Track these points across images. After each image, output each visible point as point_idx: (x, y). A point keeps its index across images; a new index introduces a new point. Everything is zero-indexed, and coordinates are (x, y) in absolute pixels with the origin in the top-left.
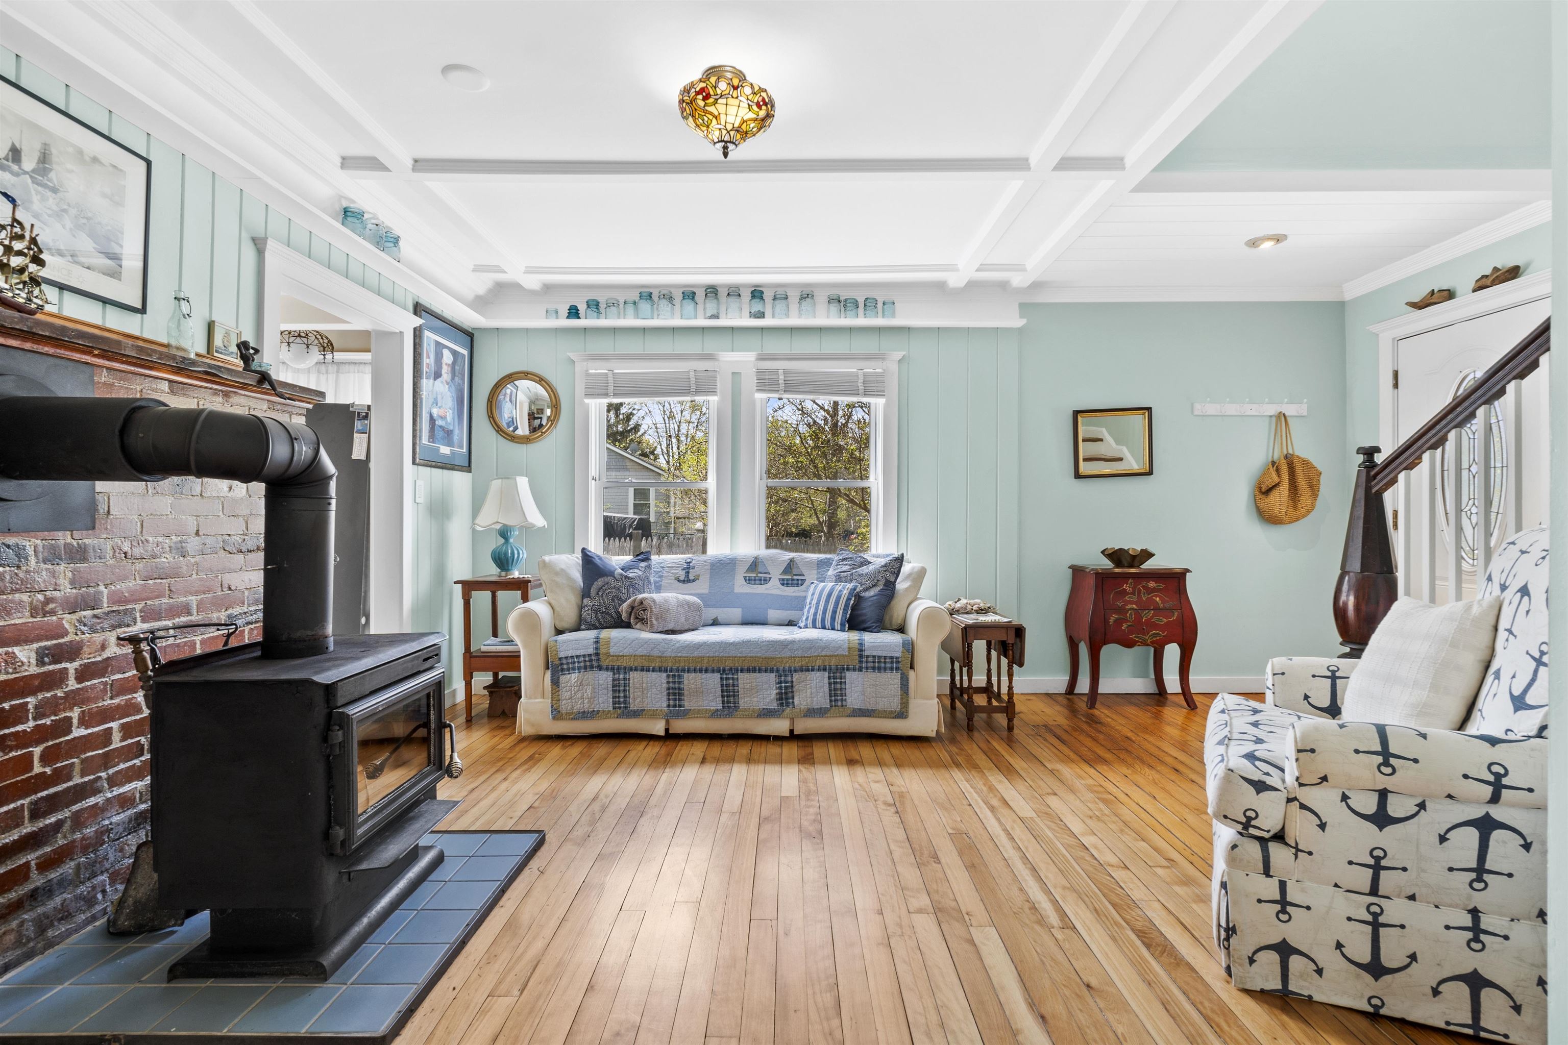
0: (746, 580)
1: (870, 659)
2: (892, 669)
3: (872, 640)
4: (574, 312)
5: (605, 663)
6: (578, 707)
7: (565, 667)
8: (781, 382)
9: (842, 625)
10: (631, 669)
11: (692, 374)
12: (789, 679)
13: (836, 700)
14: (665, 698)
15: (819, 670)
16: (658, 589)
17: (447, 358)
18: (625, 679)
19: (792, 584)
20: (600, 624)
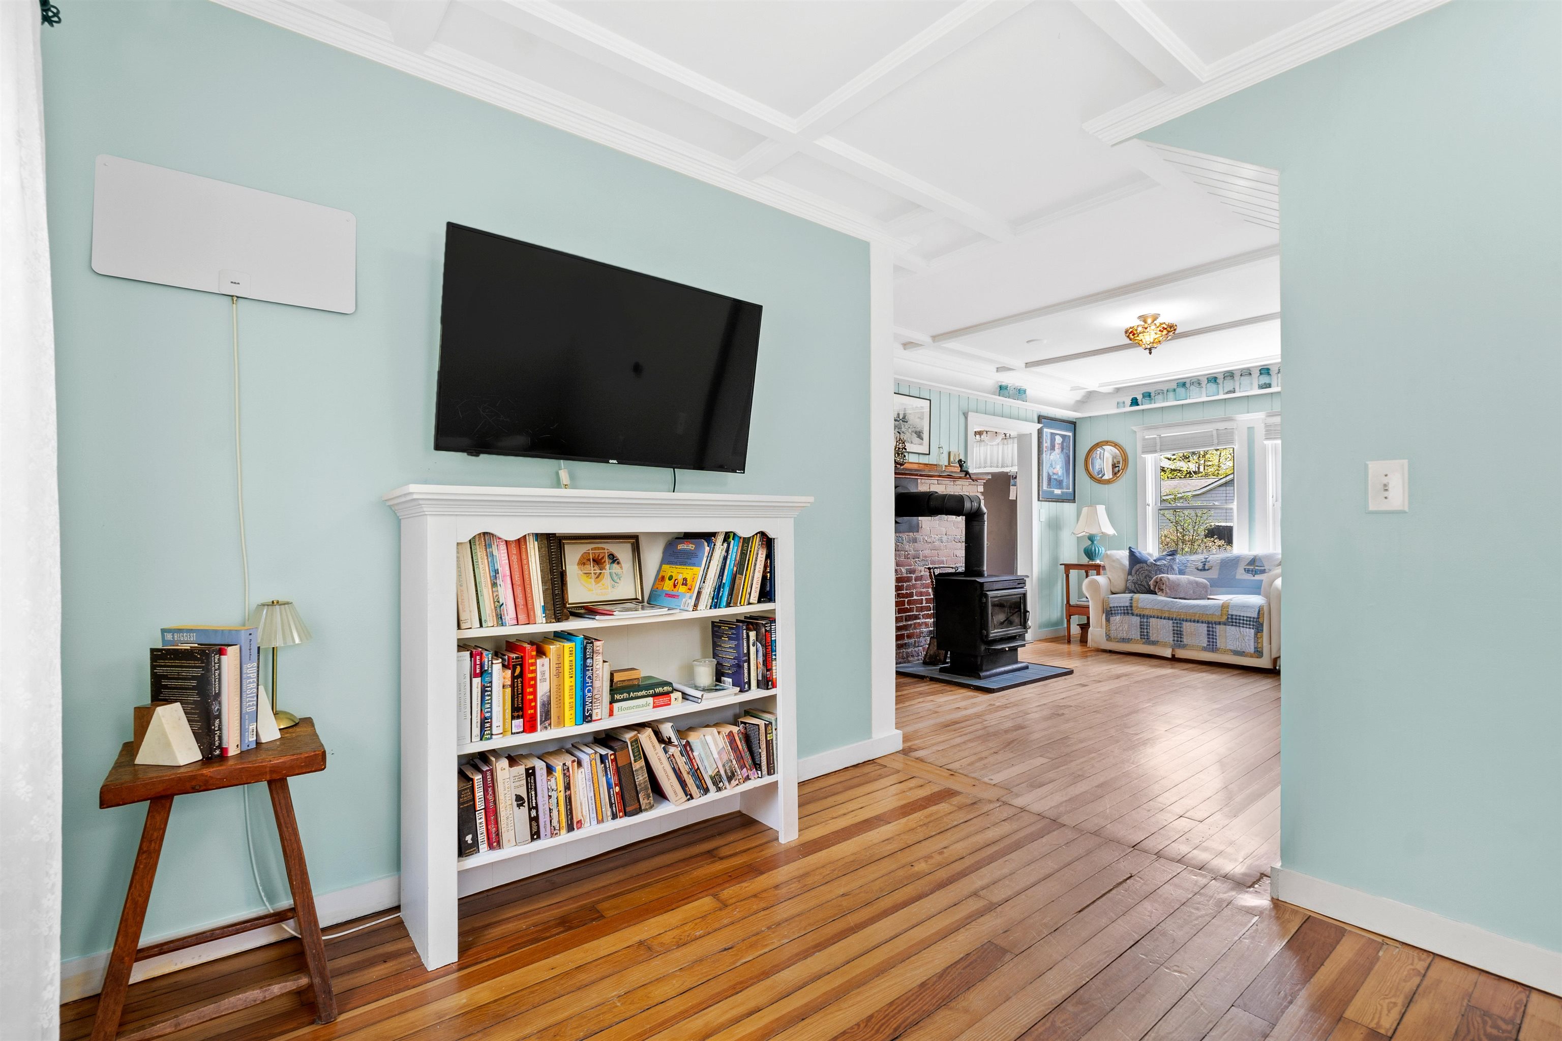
0: (1245, 571)
4: (1135, 402)
5: (1136, 612)
6: (1120, 635)
7: (1113, 612)
10: (1151, 617)
11: (1215, 433)
14: (1172, 635)
16: (1181, 572)
17: (1058, 440)
18: (1147, 622)
20: (1137, 590)
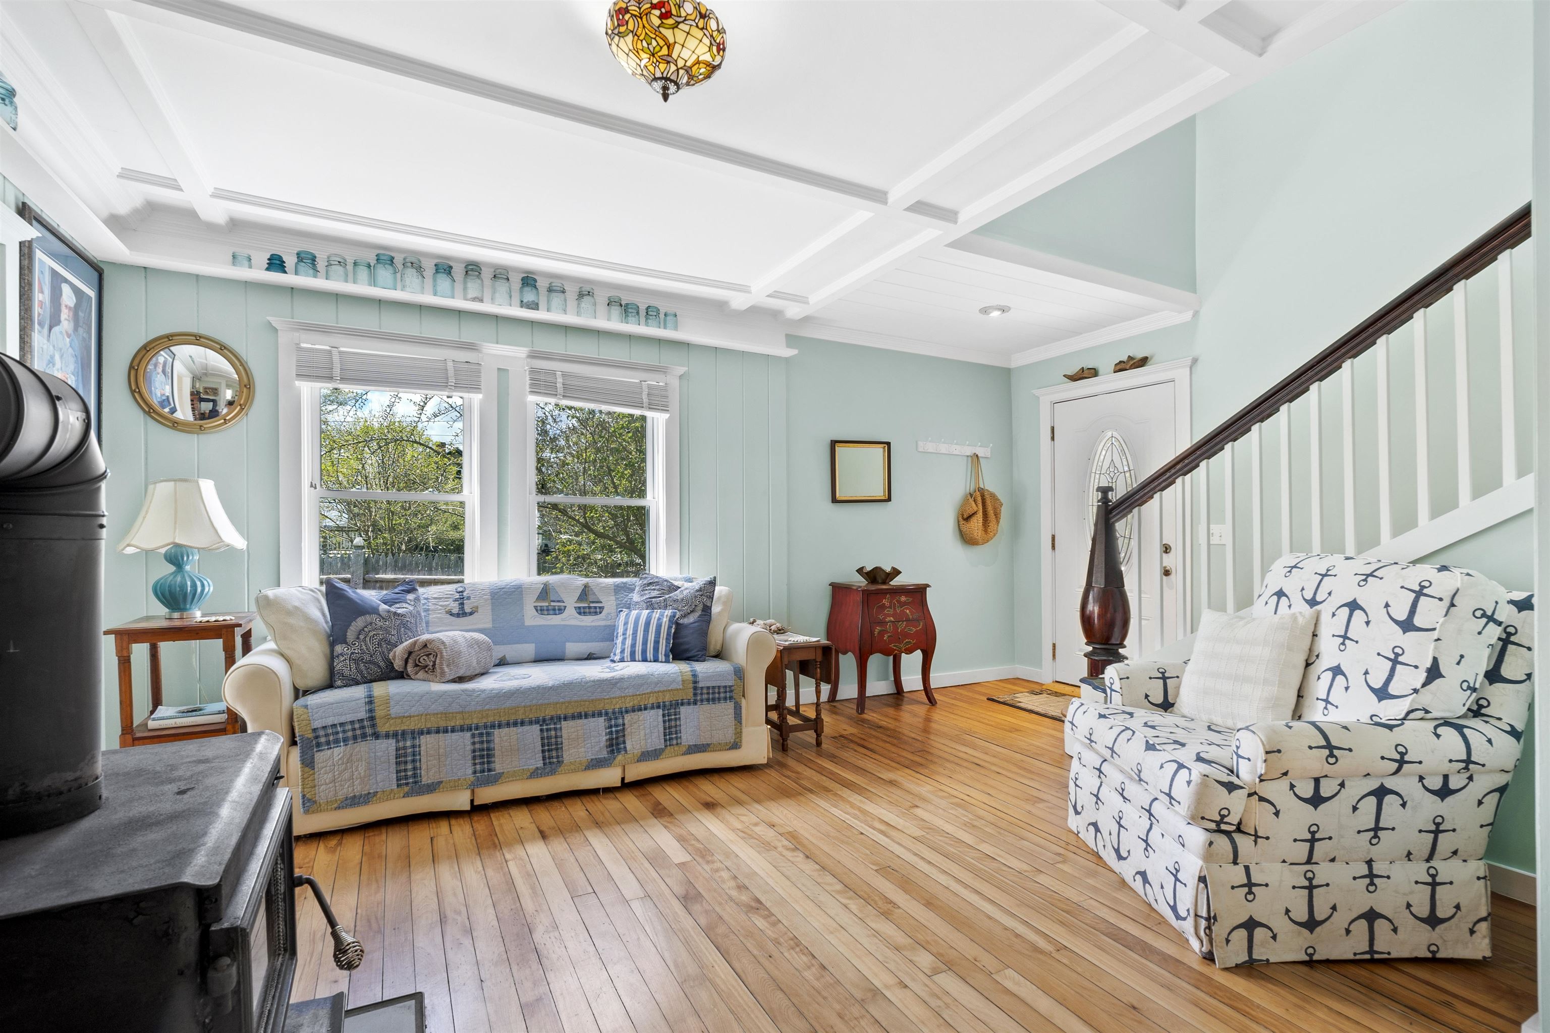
0: (537, 611)
1: (705, 691)
2: (725, 699)
3: (704, 670)
4: (276, 264)
6: (345, 790)
7: (323, 740)
8: (559, 385)
9: (666, 656)
10: (421, 733)
11: (450, 365)
12: (620, 721)
13: (671, 739)
14: (470, 763)
15: (652, 708)
17: (68, 298)
18: (413, 746)
19: (590, 613)
20: (363, 676)
